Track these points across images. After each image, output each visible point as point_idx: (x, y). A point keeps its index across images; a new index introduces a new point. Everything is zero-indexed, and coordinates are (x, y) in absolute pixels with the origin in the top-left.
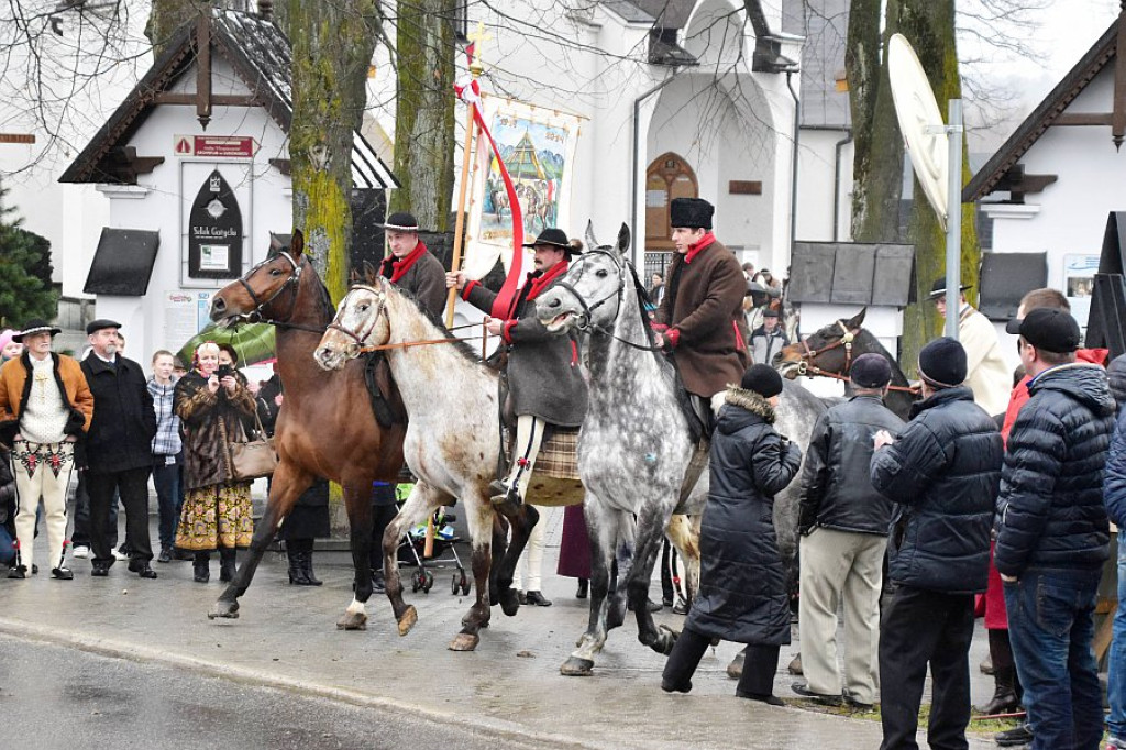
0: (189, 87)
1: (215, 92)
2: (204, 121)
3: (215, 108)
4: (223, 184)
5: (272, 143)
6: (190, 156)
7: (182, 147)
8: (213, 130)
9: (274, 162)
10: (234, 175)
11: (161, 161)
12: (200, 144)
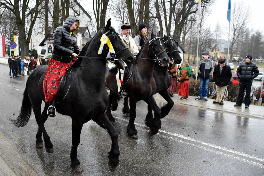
1: (50, 39)
4: (51, 46)
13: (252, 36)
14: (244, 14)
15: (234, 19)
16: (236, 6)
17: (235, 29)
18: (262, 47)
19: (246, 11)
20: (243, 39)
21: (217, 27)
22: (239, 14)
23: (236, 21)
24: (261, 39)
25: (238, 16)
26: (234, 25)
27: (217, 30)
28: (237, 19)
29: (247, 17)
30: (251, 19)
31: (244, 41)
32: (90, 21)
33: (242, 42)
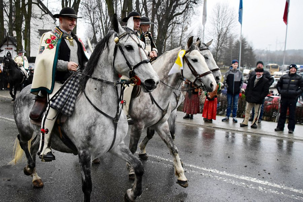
0: (6, 43)
1: (9, 43)
2: (8, 46)
3: (9, 45)
4: (10, 52)
5: (14, 48)
6: (6, 50)
7: (5, 49)
8: (8, 47)
9: (15, 50)
10: (11, 52)
11: (3, 50)
12: (7, 49)
13: (236, 42)
14: (229, 18)
15: (218, 23)
16: (220, 9)
17: (220, 33)
18: (246, 54)
19: (231, 14)
20: (226, 45)
21: (199, 31)
22: (223, 18)
23: (221, 25)
24: (246, 46)
25: (223, 20)
26: (218, 29)
27: (199, 35)
28: (221, 23)
29: (232, 22)
30: (236, 24)
31: (228, 48)
32: (55, 23)
33: (225, 49)
